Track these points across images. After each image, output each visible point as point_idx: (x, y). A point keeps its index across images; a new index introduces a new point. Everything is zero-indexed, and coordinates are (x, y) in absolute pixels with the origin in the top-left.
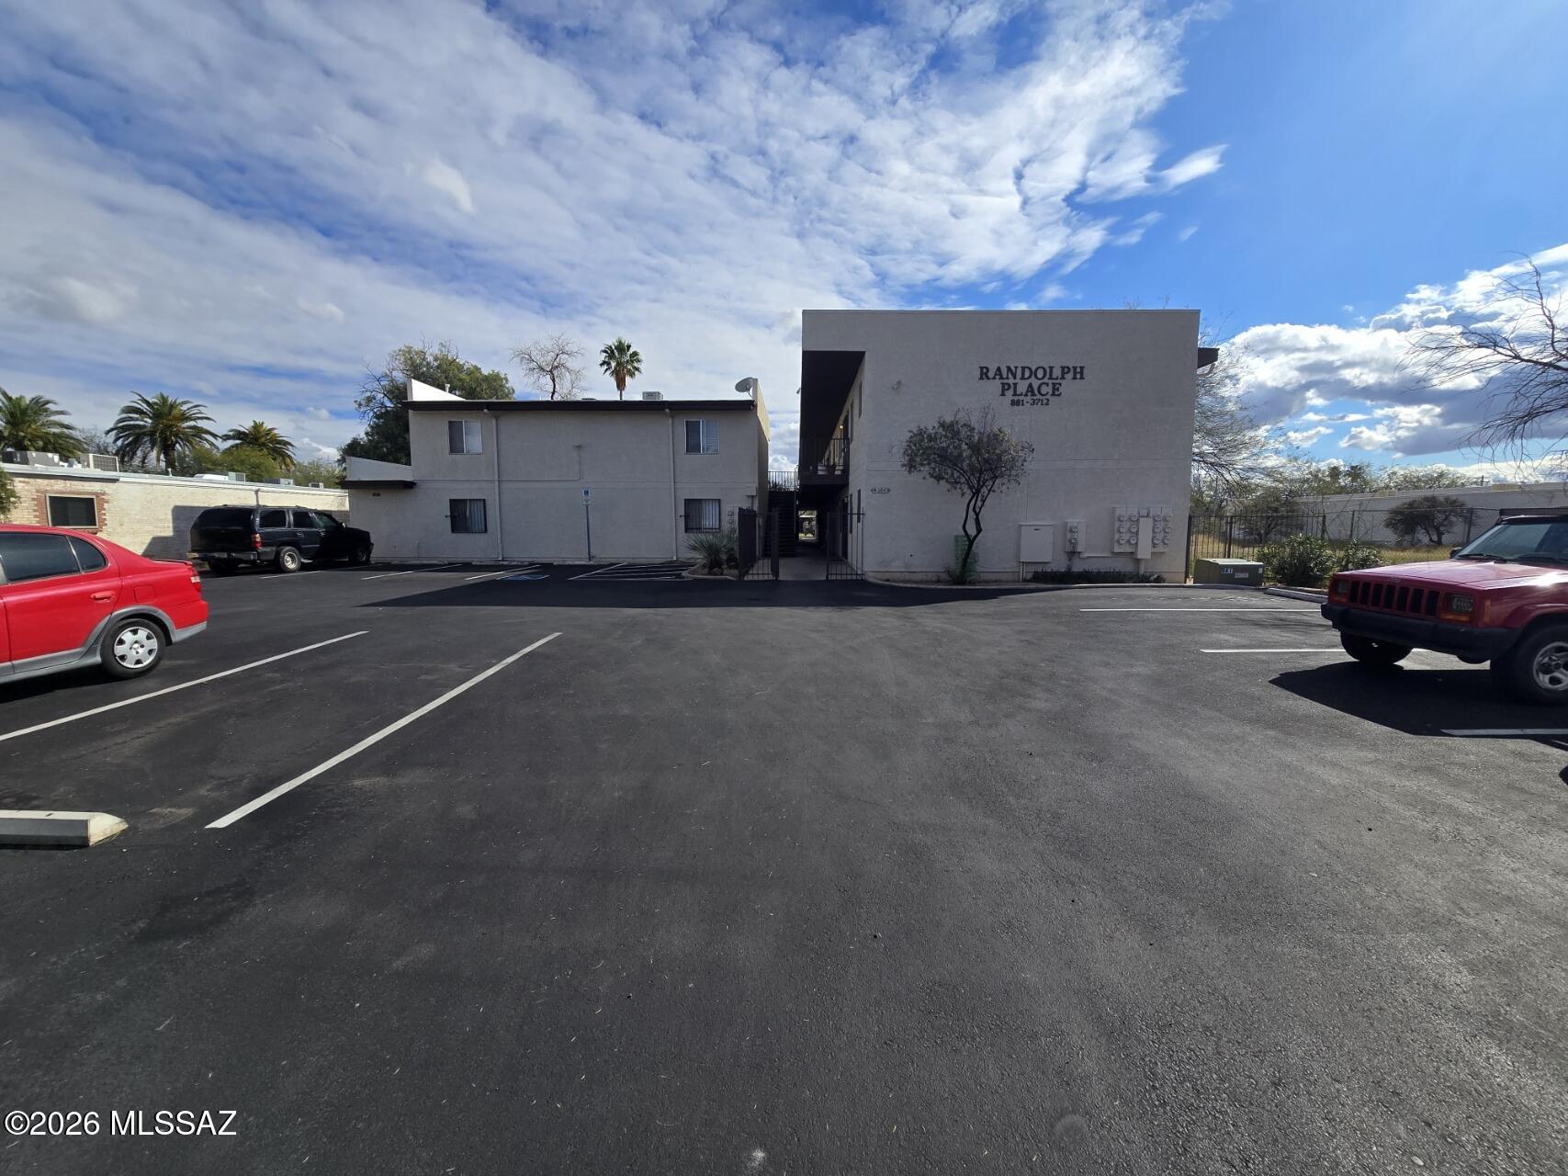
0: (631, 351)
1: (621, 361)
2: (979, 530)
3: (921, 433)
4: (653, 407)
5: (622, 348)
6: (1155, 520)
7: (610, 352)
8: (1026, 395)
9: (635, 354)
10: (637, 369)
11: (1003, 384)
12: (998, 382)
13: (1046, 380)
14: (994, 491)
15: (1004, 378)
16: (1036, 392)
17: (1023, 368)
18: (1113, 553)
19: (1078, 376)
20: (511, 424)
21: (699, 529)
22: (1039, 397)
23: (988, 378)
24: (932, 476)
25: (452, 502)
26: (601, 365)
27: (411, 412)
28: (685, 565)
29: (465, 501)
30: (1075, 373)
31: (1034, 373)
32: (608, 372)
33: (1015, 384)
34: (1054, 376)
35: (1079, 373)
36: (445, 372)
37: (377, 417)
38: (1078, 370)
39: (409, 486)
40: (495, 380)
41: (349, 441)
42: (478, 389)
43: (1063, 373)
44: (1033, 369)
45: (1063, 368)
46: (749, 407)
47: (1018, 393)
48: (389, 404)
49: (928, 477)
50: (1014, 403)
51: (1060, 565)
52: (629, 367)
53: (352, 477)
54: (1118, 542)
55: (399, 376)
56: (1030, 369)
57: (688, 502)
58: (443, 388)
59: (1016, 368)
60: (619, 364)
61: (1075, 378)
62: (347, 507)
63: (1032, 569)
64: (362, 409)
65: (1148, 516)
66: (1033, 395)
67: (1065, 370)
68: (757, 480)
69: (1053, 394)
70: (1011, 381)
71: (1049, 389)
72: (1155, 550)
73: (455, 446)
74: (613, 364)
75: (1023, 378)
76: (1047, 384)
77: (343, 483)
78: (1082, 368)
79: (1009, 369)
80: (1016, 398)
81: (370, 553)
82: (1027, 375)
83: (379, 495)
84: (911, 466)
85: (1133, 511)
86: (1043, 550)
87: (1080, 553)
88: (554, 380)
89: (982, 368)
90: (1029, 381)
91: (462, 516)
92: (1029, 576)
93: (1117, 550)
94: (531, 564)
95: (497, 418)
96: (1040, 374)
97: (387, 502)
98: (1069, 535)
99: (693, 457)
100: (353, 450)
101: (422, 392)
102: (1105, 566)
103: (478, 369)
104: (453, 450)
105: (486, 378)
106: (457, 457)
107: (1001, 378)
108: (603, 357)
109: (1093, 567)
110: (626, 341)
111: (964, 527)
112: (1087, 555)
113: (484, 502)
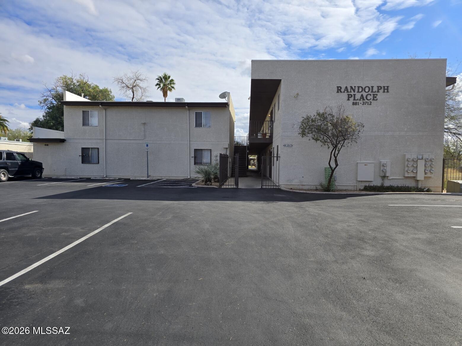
0: (170, 79)
1: (166, 84)
2: (337, 165)
3: (308, 118)
4: (180, 105)
5: (166, 77)
6: (425, 161)
7: (160, 80)
8: (360, 100)
9: (172, 80)
10: (173, 87)
11: (349, 95)
13: (370, 93)
14: (344, 146)
15: (350, 93)
16: (365, 99)
17: (359, 87)
18: (404, 177)
19: (386, 91)
20: (113, 113)
21: (201, 163)
22: (366, 101)
23: (341, 92)
24: (313, 139)
25: (83, 149)
26: (156, 85)
27: (65, 106)
28: (194, 181)
29: (89, 148)
30: (384, 89)
31: (364, 89)
32: (159, 89)
33: (354, 95)
34: (374, 91)
35: (386, 89)
36: (82, 88)
37: (49, 108)
38: (386, 88)
39: (62, 141)
40: (105, 92)
41: (35, 120)
42: (97, 96)
43: (378, 90)
44: (364, 87)
45: (378, 87)
46: (225, 106)
47: (356, 99)
48: (54, 102)
49: (311, 139)
50: (354, 104)
51: (378, 183)
52: (169, 86)
53: (35, 137)
54: (407, 171)
55: (60, 90)
56: (362, 87)
57: (196, 150)
58: (81, 96)
59: (355, 87)
60: (164, 85)
61: (384, 92)
62: (32, 151)
63: (364, 184)
64: (42, 105)
65: (422, 159)
66: (364, 100)
67: (379, 88)
68: (229, 140)
69: (373, 100)
70: (352, 93)
71: (372, 97)
72: (426, 176)
73: (85, 123)
74: (162, 85)
75: (358, 92)
76: (370, 95)
77: (31, 140)
78: (388, 87)
79: (351, 87)
80: (355, 101)
81: (42, 173)
82: (360, 90)
83: (48, 145)
84: (303, 134)
85: (414, 156)
86: (369, 175)
87: (388, 176)
88: (133, 92)
89: (338, 87)
90: (362, 93)
91: (87, 156)
92: (362, 188)
93: (406, 175)
94: (119, 179)
95: (105, 110)
96: (367, 90)
97: (52, 147)
98: (382, 168)
99: (199, 129)
100: (37, 124)
101: (70, 97)
102: (400, 184)
103: (97, 86)
104: (84, 125)
105: (101, 91)
106: (86, 128)
107: (348, 92)
108: (157, 82)
109: (395, 184)
110: (168, 74)
111: (329, 164)
112: (391, 178)
113: (98, 148)
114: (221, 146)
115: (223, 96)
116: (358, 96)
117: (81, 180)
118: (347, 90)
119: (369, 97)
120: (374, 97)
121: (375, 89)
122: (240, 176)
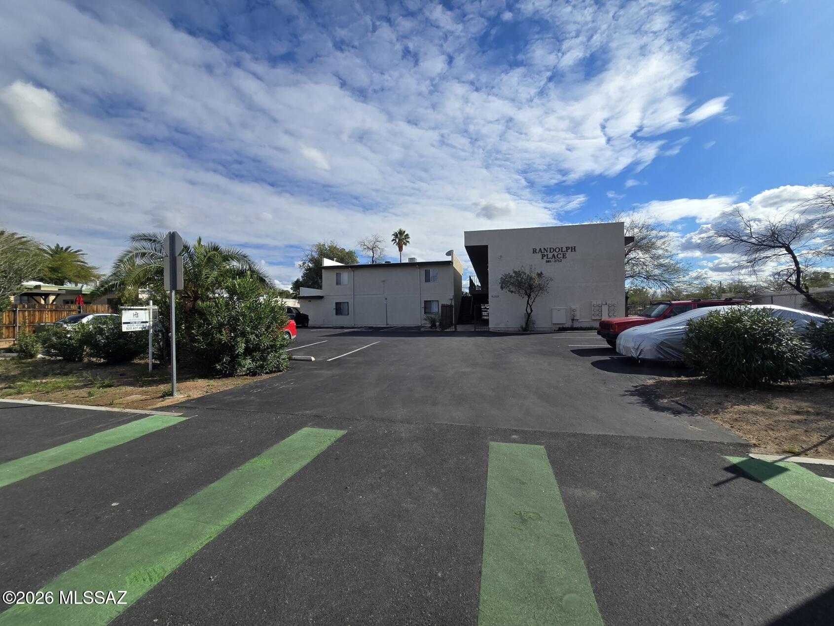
0: (405, 234)
1: (401, 239)
2: (532, 311)
3: (506, 276)
4: (413, 265)
5: (401, 233)
6: (609, 306)
7: (396, 235)
8: (552, 258)
9: (407, 235)
10: (408, 242)
11: (542, 255)
12: (540, 254)
13: (560, 252)
14: (539, 296)
15: (543, 253)
16: (556, 257)
17: (550, 248)
18: (591, 320)
19: (573, 250)
20: (359, 273)
21: (430, 313)
22: (557, 259)
23: (536, 253)
24: (509, 291)
25: (337, 304)
26: (392, 241)
27: (323, 270)
28: (422, 326)
29: (341, 303)
30: (572, 249)
31: (555, 250)
32: (395, 244)
33: (547, 255)
34: (563, 251)
35: (573, 249)
37: (306, 270)
38: (573, 248)
39: (321, 297)
40: (351, 254)
41: (296, 280)
42: (345, 258)
43: (567, 249)
44: (555, 248)
45: (567, 247)
46: (449, 264)
47: (549, 257)
48: (310, 265)
50: (547, 262)
51: (568, 325)
52: (405, 241)
53: (300, 295)
54: (593, 315)
55: (316, 255)
56: (553, 249)
57: (425, 302)
58: (333, 260)
59: (547, 248)
60: (399, 240)
61: (572, 251)
62: (300, 307)
63: (558, 326)
64: (301, 267)
65: (606, 304)
66: (555, 258)
67: (567, 248)
69: (563, 258)
70: (546, 253)
71: (562, 256)
72: (608, 317)
73: (338, 282)
74: (397, 241)
75: (550, 252)
76: (561, 254)
77: (296, 297)
78: (575, 247)
79: (545, 249)
80: (548, 260)
81: (308, 323)
82: (552, 250)
83: (310, 301)
84: (502, 288)
85: (599, 303)
86: (561, 318)
87: (578, 320)
88: (373, 253)
89: (534, 249)
90: (552, 253)
91: (340, 309)
92: (557, 329)
93: (593, 318)
94: (365, 327)
95: (353, 271)
96: (557, 250)
97: (314, 303)
98: (572, 313)
99: (428, 284)
100: (297, 285)
101: (327, 262)
102: (587, 325)
103: (344, 249)
104: (337, 284)
105: (347, 253)
106: (339, 286)
107: (542, 252)
108: (393, 237)
109: (584, 325)
110: (403, 229)
111: (526, 310)
112: (580, 321)
113: (348, 303)
114: (446, 298)
115: (450, 253)
116: (550, 255)
117: (337, 328)
118: (541, 251)
119: (559, 256)
120: (563, 256)
121: (564, 249)
122: (458, 324)
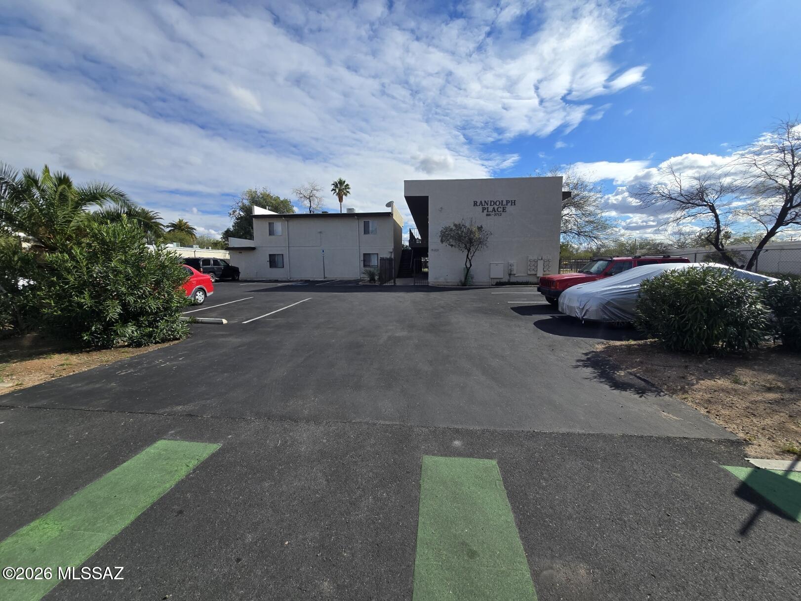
0: (346, 183)
1: (341, 189)
2: (471, 265)
3: (446, 229)
4: (351, 216)
5: (341, 182)
6: (544, 261)
7: (336, 185)
8: (492, 212)
9: (347, 185)
10: (348, 192)
11: (483, 208)
12: (481, 207)
13: (500, 206)
14: (478, 250)
15: (484, 206)
16: (496, 211)
18: (528, 274)
19: (513, 204)
20: (294, 224)
21: (369, 266)
22: (498, 212)
23: (477, 205)
24: (449, 245)
25: (270, 255)
26: (332, 191)
27: (254, 219)
28: (360, 280)
29: (275, 255)
30: (512, 203)
31: (495, 203)
32: (335, 194)
33: (488, 208)
34: (503, 204)
35: (513, 203)
36: (264, 200)
37: (237, 219)
38: (513, 202)
39: (253, 249)
40: (285, 202)
41: (226, 230)
42: (279, 207)
43: (507, 203)
45: (507, 201)
46: (389, 215)
47: (489, 211)
48: (242, 213)
49: (448, 245)
50: (487, 215)
51: (505, 280)
52: (345, 191)
53: (231, 246)
54: (529, 270)
55: (246, 202)
56: (494, 202)
57: (365, 255)
58: (266, 208)
59: (488, 201)
60: (339, 190)
62: (229, 258)
63: (496, 281)
64: (231, 216)
65: (542, 259)
67: (508, 202)
68: (393, 245)
69: (503, 211)
70: (486, 206)
71: (502, 210)
72: (544, 273)
73: (271, 233)
74: (337, 191)
75: (491, 205)
76: (501, 207)
77: (227, 249)
78: (515, 201)
79: (485, 202)
80: (488, 213)
81: (239, 276)
82: (492, 204)
83: (241, 253)
84: (442, 241)
85: (535, 258)
86: (499, 273)
87: (515, 274)
88: (310, 202)
89: (474, 202)
90: (493, 207)
91: (274, 261)
92: (494, 284)
94: (302, 280)
95: (288, 221)
96: (498, 204)
97: (245, 256)
98: (510, 267)
99: (367, 236)
100: (228, 234)
101: (258, 211)
102: (524, 280)
103: (279, 198)
104: (270, 234)
105: (282, 202)
106: (272, 237)
107: (482, 205)
108: (333, 187)
109: (520, 280)
110: (343, 179)
111: (466, 264)
112: (517, 275)
113: (283, 255)
114: (386, 251)
115: (389, 205)
116: (491, 209)
117: (270, 281)
118: (482, 204)
119: (499, 210)
120: (503, 209)
121: (505, 203)
122: (397, 278)
